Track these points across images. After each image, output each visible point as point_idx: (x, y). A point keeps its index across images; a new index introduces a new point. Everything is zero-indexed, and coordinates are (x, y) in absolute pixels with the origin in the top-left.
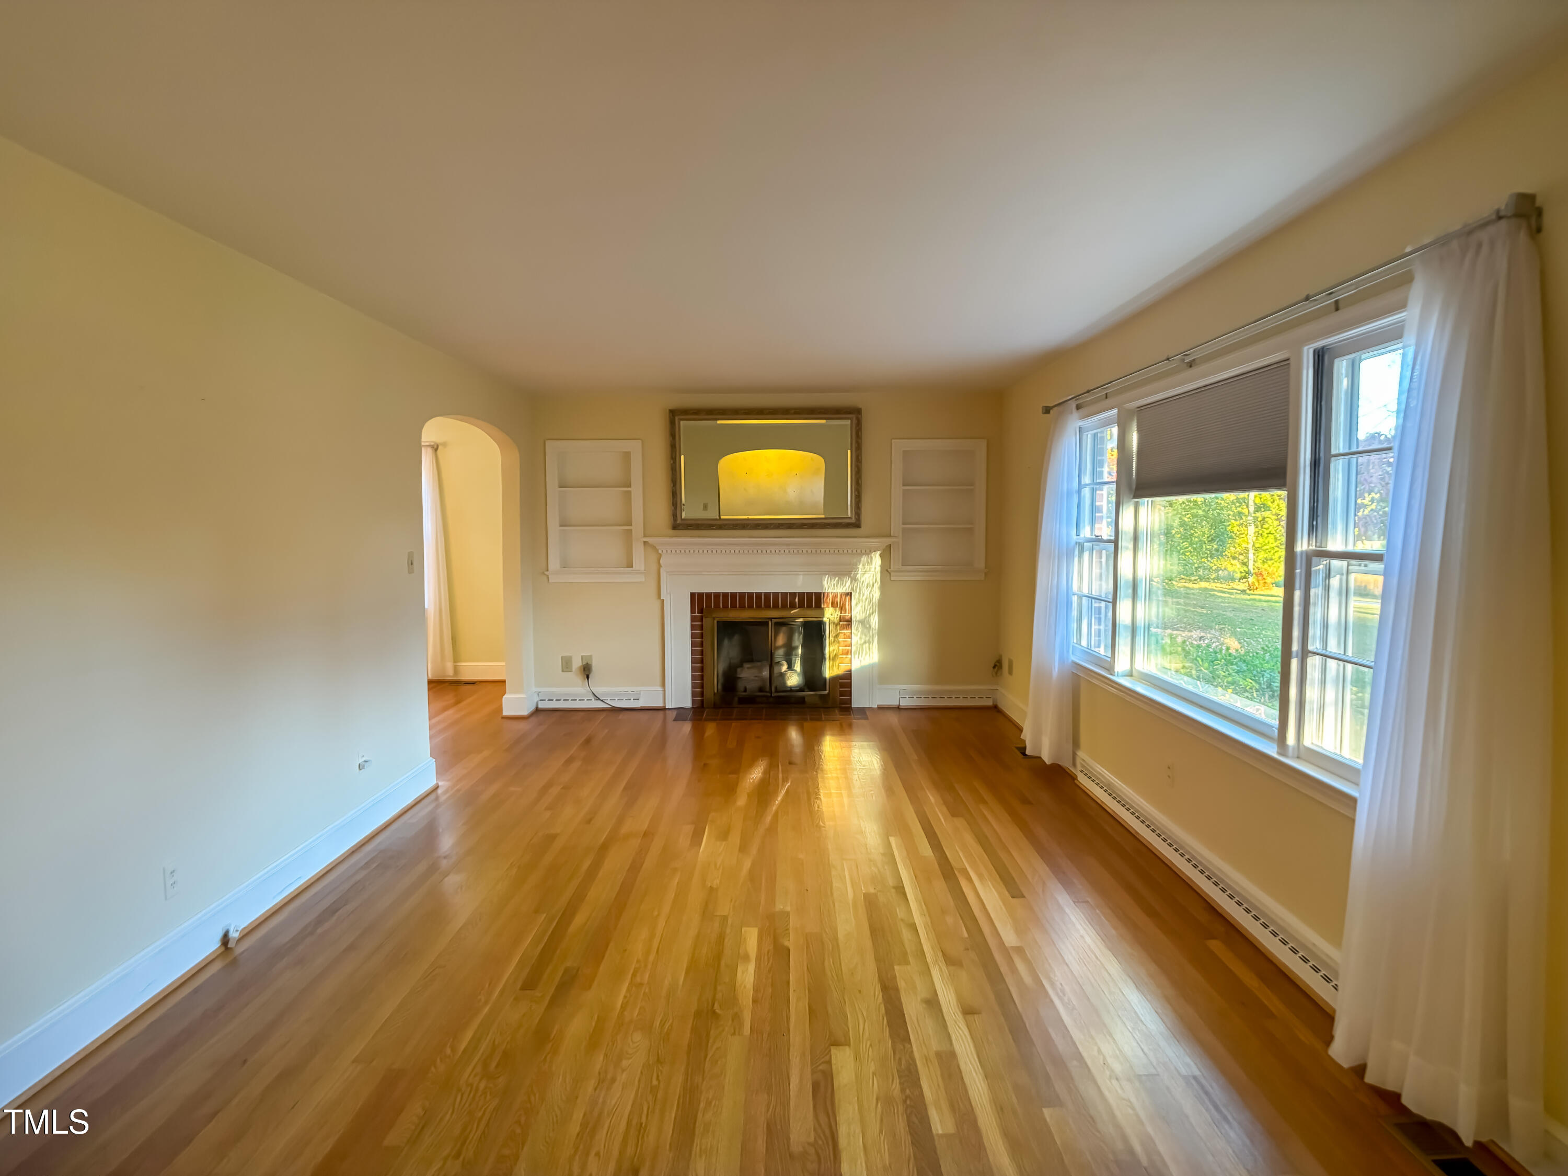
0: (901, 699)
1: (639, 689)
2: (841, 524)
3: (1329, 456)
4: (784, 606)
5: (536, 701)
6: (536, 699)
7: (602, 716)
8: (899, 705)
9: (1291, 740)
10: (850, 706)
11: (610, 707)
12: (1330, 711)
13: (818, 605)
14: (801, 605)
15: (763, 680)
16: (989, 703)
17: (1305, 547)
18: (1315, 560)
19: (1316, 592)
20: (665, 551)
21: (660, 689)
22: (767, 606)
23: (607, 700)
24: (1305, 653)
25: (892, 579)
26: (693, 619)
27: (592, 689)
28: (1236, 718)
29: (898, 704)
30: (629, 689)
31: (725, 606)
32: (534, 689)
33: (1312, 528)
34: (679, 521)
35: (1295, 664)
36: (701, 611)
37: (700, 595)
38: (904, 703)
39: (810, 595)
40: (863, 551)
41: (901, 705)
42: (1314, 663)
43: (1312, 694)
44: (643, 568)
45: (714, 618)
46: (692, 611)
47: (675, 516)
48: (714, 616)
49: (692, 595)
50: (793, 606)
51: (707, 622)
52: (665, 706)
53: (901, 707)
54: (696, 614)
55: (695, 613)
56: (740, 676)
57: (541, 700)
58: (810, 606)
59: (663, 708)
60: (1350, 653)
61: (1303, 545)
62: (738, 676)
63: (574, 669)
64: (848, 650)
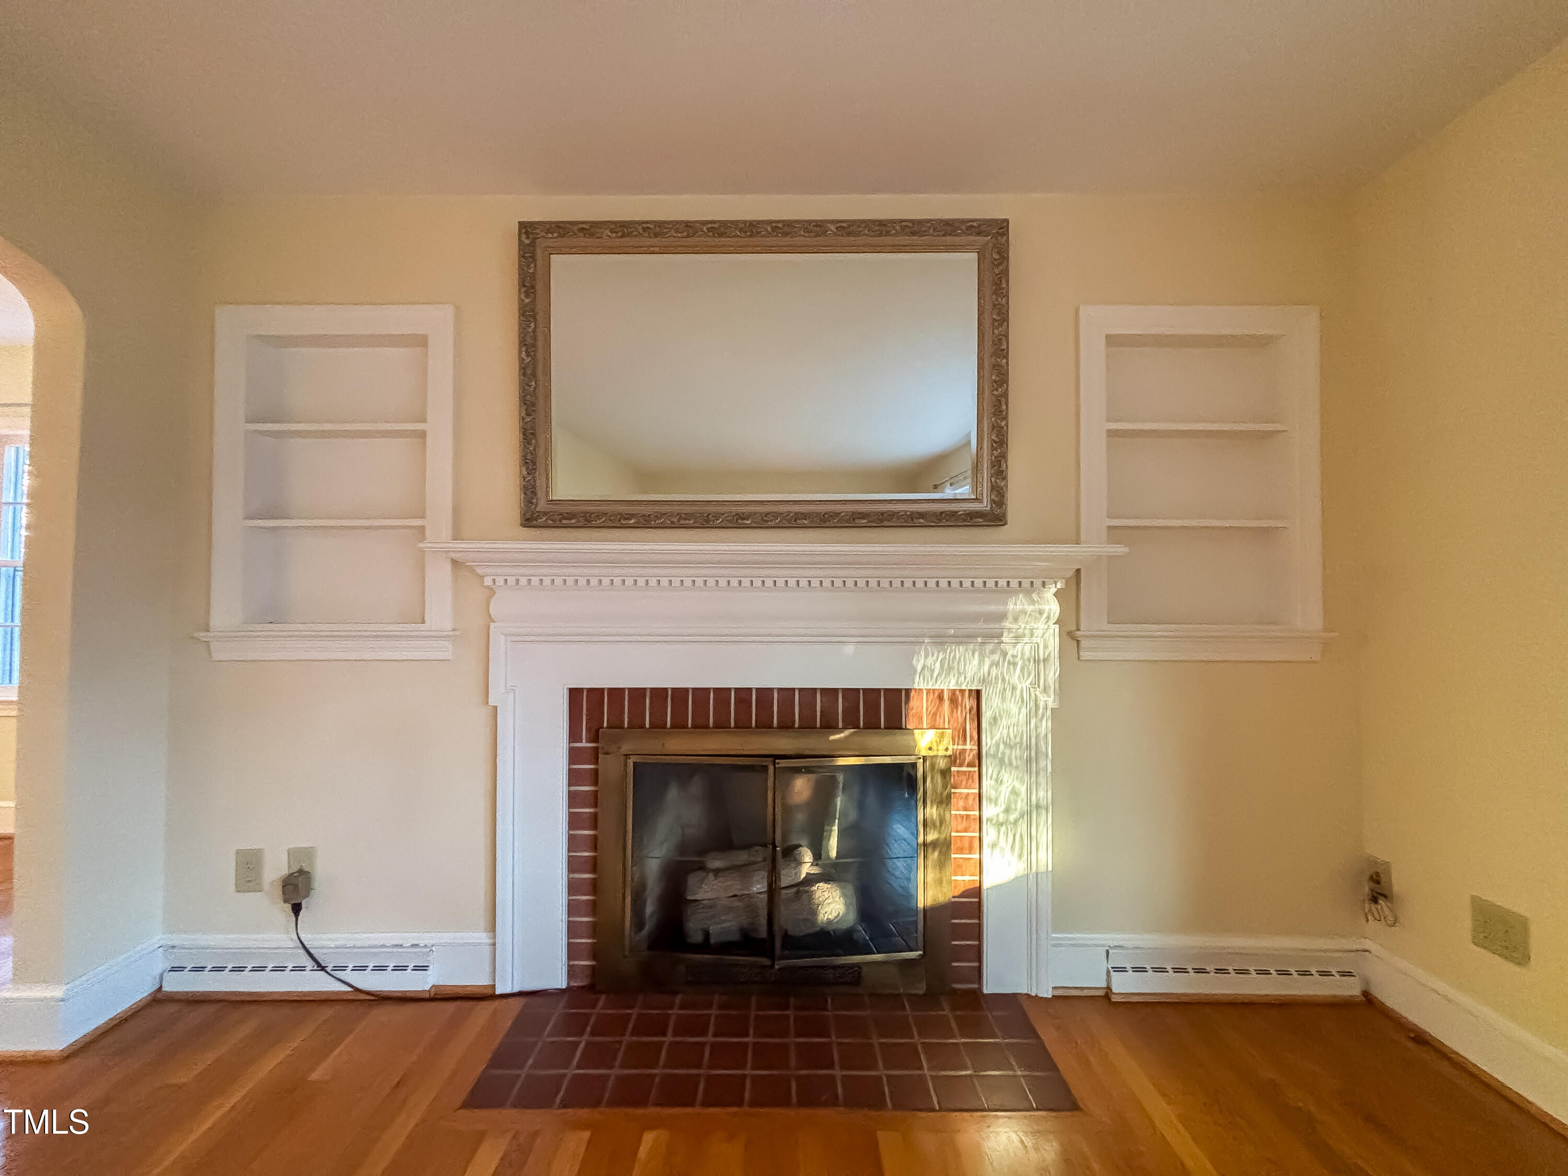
0: (1113, 974)
1: (425, 938)
2: (953, 514)
4: (808, 726)
5: (160, 971)
6: (160, 965)
7: (327, 1012)
8: (1109, 988)
10: (975, 986)
11: (349, 989)
13: (896, 723)
14: (851, 722)
15: (751, 909)
16: (1351, 989)
20: (500, 581)
21: (483, 937)
22: (765, 725)
23: (343, 968)
25: (1084, 655)
26: (574, 755)
27: (302, 936)
29: (1104, 985)
30: (408, 938)
31: (658, 725)
32: (159, 938)
34: (542, 506)
36: (595, 736)
37: (595, 693)
38: (1124, 985)
39: (872, 694)
40: (1014, 583)
41: (1115, 990)
44: (448, 625)
45: (627, 756)
46: (574, 735)
47: (529, 491)
48: (626, 748)
49: (575, 694)
50: (830, 725)
51: (610, 766)
52: (493, 987)
53: (1115, 999)
54: (584, 744)
55: (581, 742)
56: (698, 897)
57: (174, 969)
58: (872, 725)
59: (489, 991)
62: (689, 898)
63: (266, 886)
64: (972, 838)
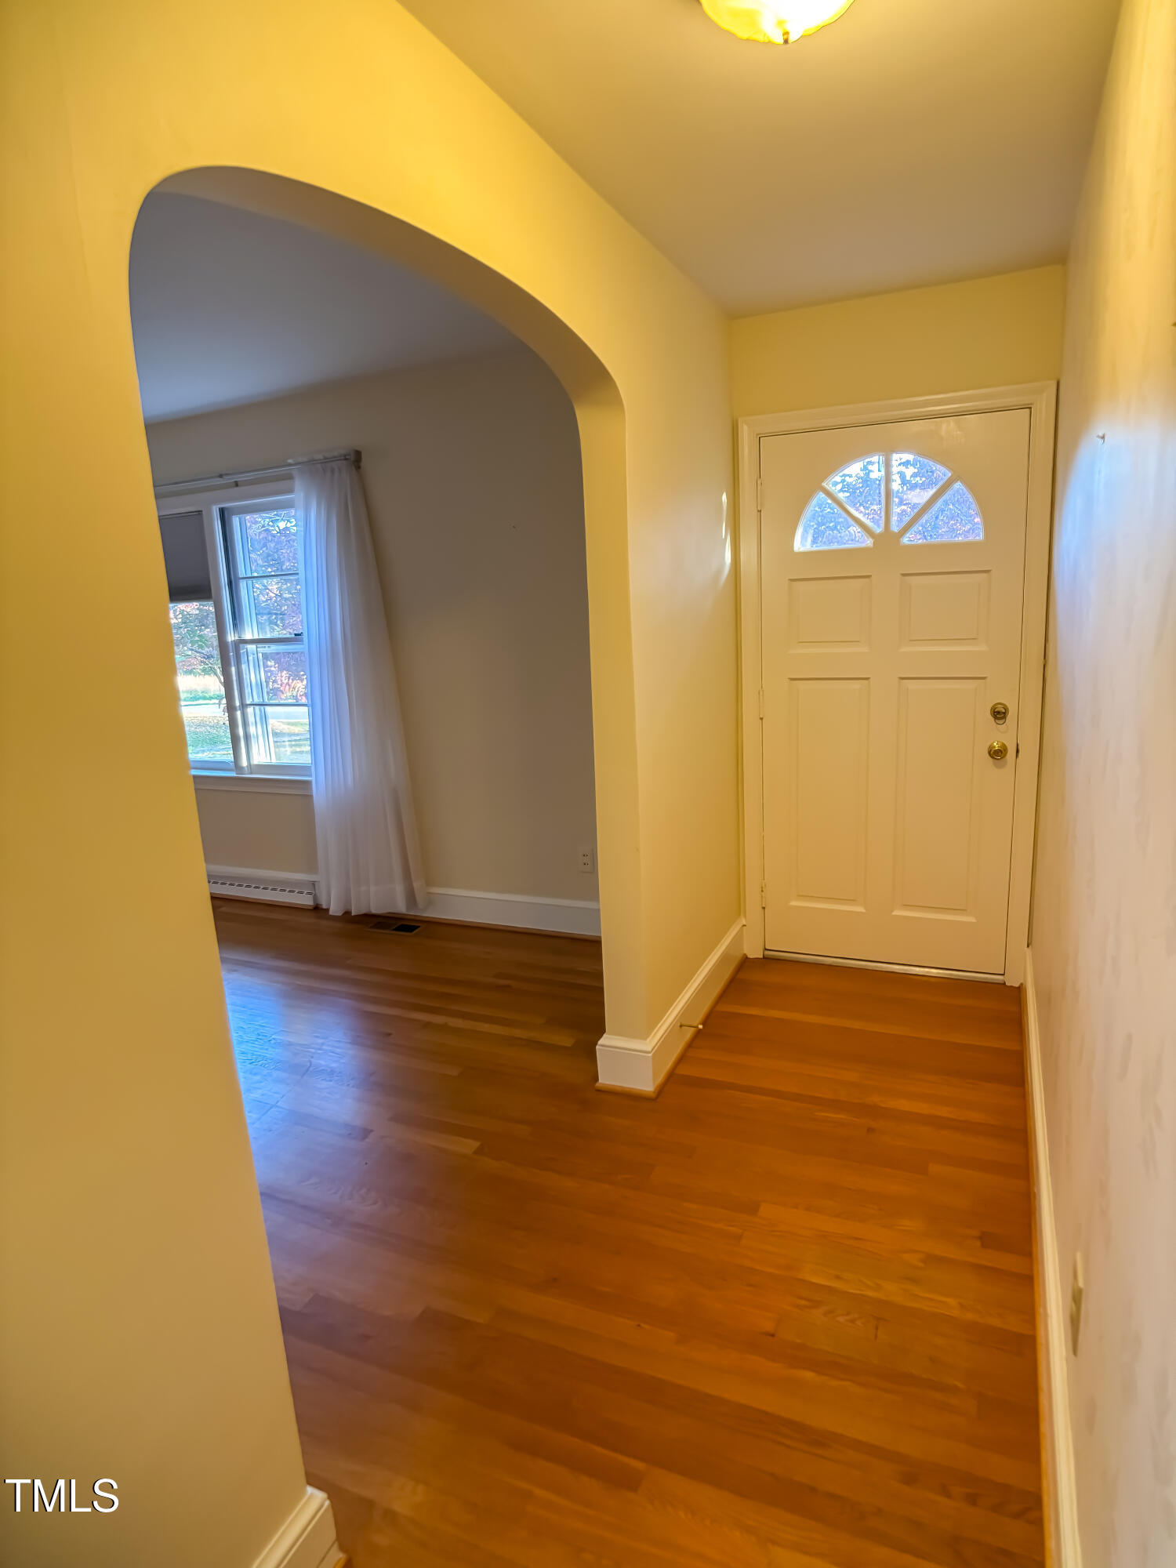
3: (238, 579)
9: (244, 763)
12: (261, 738)
17: (233, 639)
18: (241, 646)
19: (244, 667)
24: (244, 706)
28: (206, 766)
33: (235, 625)
35: (239, 713)
42: (250, 710)
43: (252, 730)
60: (266, 700)
61: (231, 637)
